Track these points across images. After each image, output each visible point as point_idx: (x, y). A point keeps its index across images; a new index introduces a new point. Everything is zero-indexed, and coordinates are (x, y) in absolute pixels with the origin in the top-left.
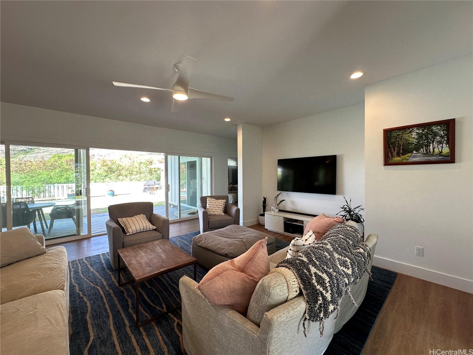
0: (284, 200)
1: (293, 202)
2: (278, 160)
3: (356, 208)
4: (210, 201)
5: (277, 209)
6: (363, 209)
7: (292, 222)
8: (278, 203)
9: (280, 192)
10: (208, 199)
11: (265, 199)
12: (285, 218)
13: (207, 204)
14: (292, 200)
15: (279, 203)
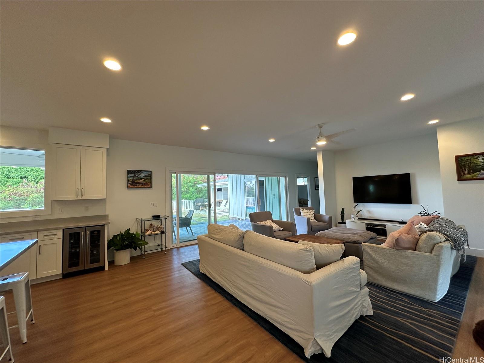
0: (361, 210)
1: (369, 212)
2: (353, 178)
3: (433, 213)
4: (303, 211)
5: (357, 217)
6: (439, 214)
7: (375, 226)
8: (356, 212)
9: (356, 204)
10: (301, 210)
11: (343, 209)
12: (366, 223)
13: (301, 213)
14: (368, 210)
15: (358, 213)
